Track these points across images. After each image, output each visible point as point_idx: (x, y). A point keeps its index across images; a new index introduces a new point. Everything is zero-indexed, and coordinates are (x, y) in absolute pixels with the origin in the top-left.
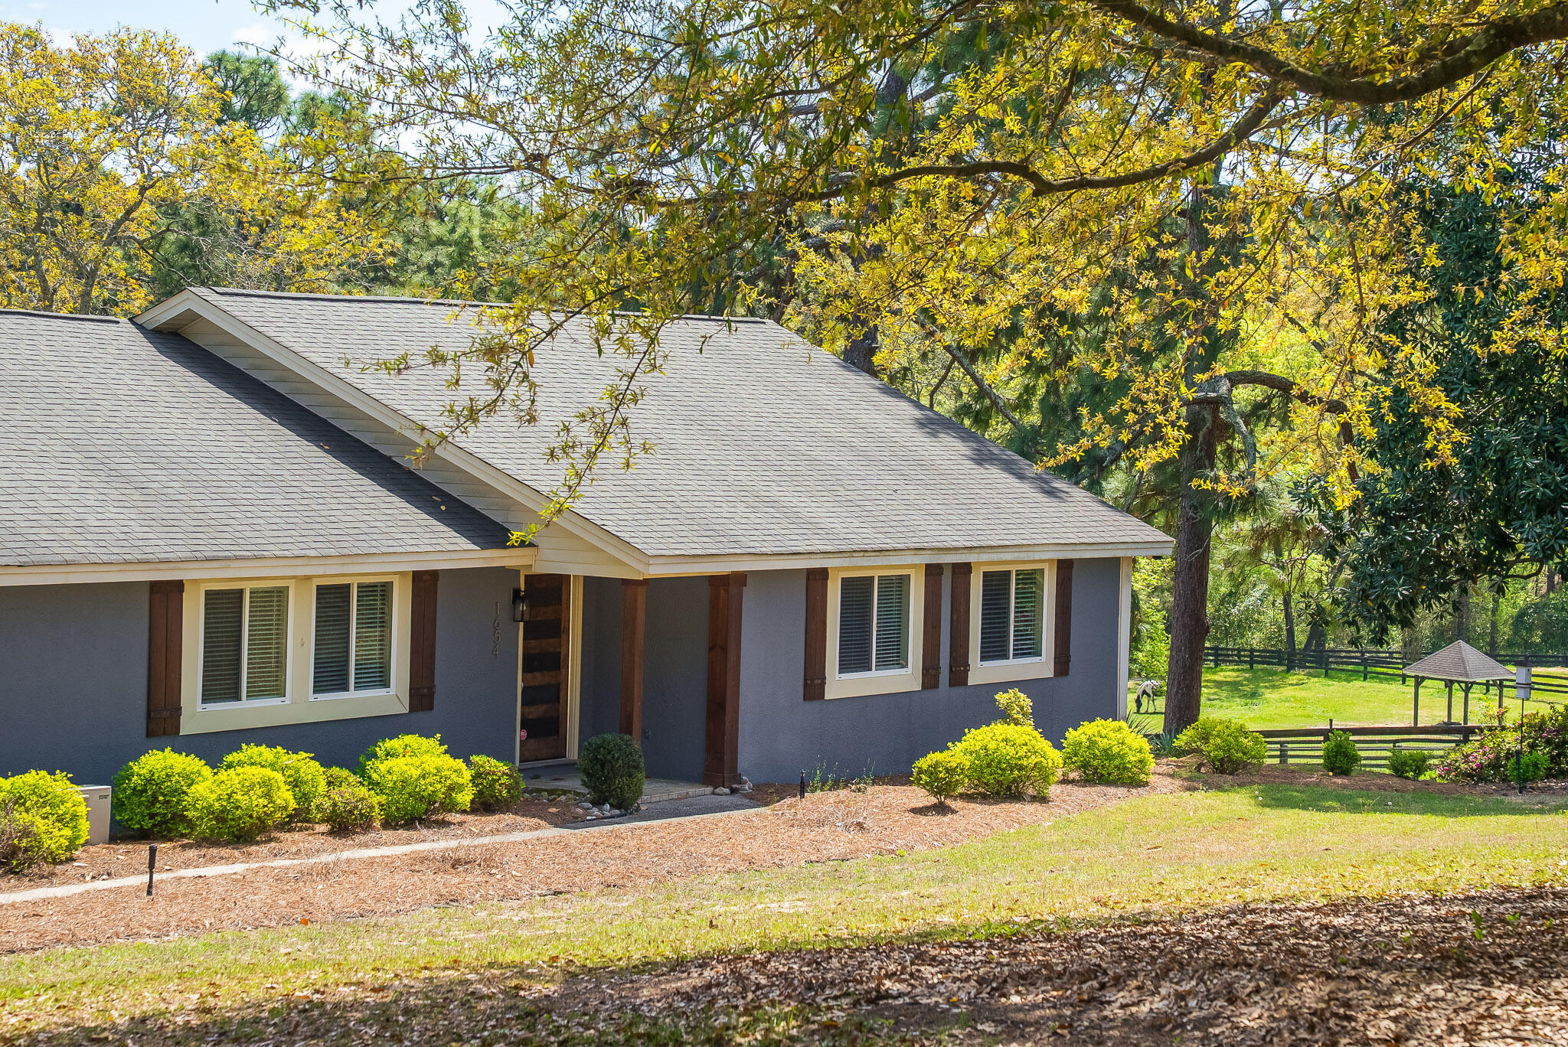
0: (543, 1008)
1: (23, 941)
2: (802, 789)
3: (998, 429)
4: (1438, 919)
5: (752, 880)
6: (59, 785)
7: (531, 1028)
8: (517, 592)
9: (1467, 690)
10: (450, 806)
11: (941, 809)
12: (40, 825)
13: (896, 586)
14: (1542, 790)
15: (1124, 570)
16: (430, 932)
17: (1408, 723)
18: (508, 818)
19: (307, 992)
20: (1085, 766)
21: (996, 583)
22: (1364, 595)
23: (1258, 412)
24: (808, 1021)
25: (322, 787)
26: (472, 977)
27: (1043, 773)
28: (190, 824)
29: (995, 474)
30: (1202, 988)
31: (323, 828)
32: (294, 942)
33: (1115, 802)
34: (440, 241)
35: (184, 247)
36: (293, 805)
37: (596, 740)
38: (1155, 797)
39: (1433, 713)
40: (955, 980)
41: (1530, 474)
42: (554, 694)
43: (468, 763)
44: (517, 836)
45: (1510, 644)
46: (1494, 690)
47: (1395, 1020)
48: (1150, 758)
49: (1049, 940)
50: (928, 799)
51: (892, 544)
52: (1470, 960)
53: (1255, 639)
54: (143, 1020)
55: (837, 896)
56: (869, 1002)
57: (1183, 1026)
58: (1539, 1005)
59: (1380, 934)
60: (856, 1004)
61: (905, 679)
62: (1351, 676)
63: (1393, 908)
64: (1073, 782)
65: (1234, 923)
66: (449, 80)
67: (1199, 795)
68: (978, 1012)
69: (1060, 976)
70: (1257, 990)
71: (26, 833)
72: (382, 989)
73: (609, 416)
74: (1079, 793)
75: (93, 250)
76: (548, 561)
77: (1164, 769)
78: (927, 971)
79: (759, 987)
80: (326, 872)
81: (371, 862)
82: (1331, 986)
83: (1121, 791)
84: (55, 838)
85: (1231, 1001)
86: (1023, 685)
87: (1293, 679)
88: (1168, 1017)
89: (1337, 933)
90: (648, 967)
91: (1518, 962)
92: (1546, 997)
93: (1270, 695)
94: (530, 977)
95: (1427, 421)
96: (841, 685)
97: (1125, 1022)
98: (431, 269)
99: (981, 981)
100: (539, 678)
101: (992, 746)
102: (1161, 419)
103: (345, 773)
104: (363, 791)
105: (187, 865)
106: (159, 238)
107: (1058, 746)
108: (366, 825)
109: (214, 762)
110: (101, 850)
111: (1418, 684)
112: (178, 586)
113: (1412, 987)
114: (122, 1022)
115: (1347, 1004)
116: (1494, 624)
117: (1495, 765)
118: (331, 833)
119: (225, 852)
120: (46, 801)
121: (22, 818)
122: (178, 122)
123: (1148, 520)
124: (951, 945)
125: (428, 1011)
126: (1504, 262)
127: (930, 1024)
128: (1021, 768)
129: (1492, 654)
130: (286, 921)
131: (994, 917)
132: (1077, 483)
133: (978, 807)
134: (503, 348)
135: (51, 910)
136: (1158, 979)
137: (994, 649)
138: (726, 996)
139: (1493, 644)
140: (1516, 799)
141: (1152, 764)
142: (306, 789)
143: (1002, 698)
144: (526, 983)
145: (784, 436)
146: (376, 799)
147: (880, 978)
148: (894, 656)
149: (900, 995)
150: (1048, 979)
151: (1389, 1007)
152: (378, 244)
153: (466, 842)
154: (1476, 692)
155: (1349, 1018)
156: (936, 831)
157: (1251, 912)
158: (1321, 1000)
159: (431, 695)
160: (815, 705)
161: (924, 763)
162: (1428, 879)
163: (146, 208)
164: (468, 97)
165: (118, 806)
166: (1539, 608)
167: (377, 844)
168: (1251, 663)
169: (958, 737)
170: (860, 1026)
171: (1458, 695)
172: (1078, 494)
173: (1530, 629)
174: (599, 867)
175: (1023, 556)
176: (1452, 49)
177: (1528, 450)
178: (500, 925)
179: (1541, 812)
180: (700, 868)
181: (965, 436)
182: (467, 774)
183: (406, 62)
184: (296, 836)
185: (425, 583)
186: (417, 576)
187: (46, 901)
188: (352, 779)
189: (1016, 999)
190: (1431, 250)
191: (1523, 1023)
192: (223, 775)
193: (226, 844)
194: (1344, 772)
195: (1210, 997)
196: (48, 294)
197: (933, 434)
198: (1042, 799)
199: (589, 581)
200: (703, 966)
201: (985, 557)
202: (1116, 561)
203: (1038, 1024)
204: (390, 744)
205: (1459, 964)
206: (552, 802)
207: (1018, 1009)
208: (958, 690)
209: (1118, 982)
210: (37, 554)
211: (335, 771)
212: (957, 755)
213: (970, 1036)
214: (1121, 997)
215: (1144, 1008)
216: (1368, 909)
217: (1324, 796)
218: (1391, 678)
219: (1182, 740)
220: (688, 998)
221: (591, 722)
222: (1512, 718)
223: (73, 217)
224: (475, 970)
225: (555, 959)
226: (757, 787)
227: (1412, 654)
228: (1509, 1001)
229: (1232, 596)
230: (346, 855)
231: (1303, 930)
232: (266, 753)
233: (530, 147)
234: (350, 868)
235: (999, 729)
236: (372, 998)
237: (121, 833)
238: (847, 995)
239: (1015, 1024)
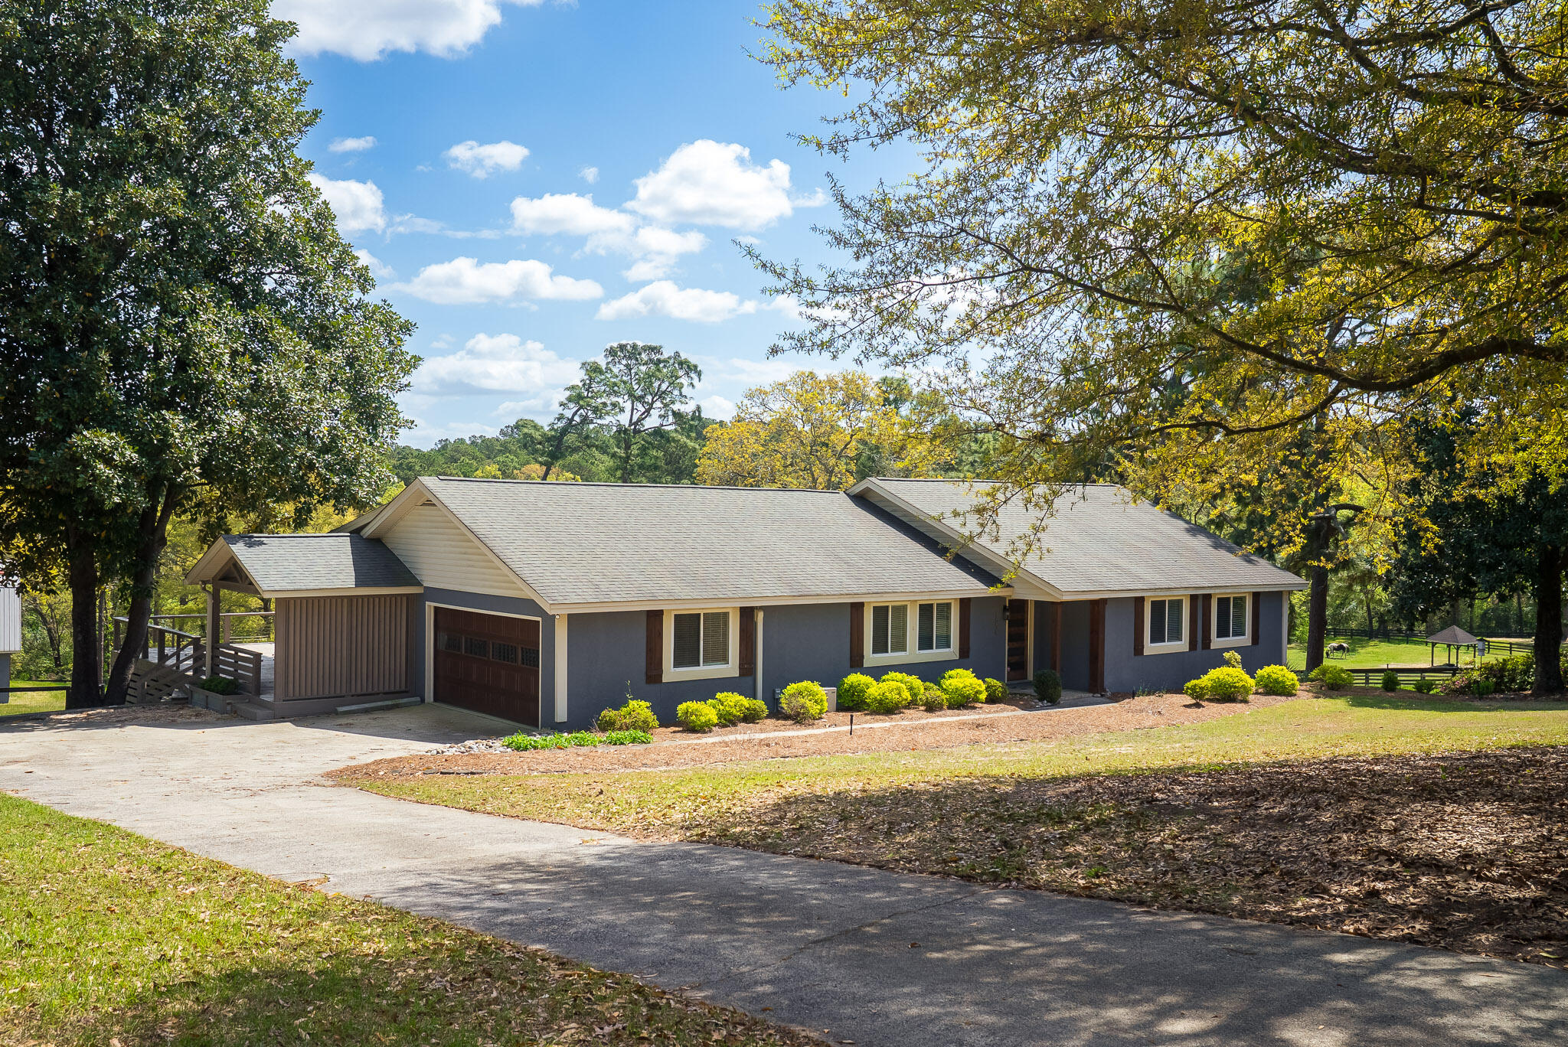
0: (1005, 797)
1: (801, 752)
2: (1133, 695)
3: (1227, 530)
4: (1426, 768)
5: (1109, 737)
6: (815, 687)
7: (997, 808)
8: (1005, 607)
9: (1458, 649)
10: (976, 700)
11: (1198, 706)
12: (808, 704)
13: (1176, 605)
14: (1491, 699)
15: (1285, 597)
16: (965, 757)
17: (1428, 666)
18: (1002, 706)
19: (906, 785)
20: (1266, 686)
21: (1223, 602)
22: (1402, 608)
23: (1349, 522)
24: (1119, 811)
25: (922, 690)
26: (976, 781)
27: (1246, 690)
28: (868, 705)
29: (1223, 553)
30: (1304, 802)
31: (922, 708)
32: (907, 759)
33: (1280, 703)
34: (976, 452)
35: (870, 458)
36: (910, 698)
37: (1039, 672)
38: (1299, 701)
39: (1441, 660)
40: (1189, 793)
41: (1483, 552)
42: (1023, 651)
43: (984, 682)
44: (1005, 714)
45: (1479, 627)
46: (1471, 649)
47: (1394, 820)
48: (1297, 683)
49: (1237, 774)
50: (1189, 701)
51: (1173, 585)
52: (1436, 791)
53: (1353, 625)
54: (839, 794)
55: (1146, 745)
56: (1148, 802)
57: (1293, 819)
58: (1467, 815)
59: (1396, 775)
60: (1142, 803)
61: (1182, 645)
62: (1400, 642)
63: (1405, 761)
64: (1260, 694)
65: (1326, 768)
66: (963, 393)
67: (1321, 700)
68: (1198, 809)
69: (1237, 793)
70: (1330, 804)
71: (803, 707)
72: (937, 785)
73: (1032, 537)
74: (1264, 699)
75: (832, 462)
76: (1019, 594)
77: (1304, 688)
78: (1177, 788)
79: (1099, 793)
80: (923, 728)
81: (942, 724)
82: (1366, 803)
83: (1283, 698)
84: (814, 709)
85: (1317, 808)
86: (1237, 650)
87: (1372, 643)
88: (1287, 815)
89: (1374, 774)
90: (1054, 780)
91: (1460, 793)
92: (1471, 811)
93: (1360, 650)
94: (1001, 782)
95: (1421, 533)
96: (1151, 648)
97: (1266, 817)
98: (972, 464)
99: (1200, 795)
100: (1015, 645)
101: (1221, 677)
102: (1291, 533)
103: (932, 685)
104: (939, 693)
105: (866, 722)
106: (859, 455)
107: (1253, 677)
108: (941, 708)
109: (878, 679)
110: (832, 714)
111: (1433, 646)
112: (862, 604)
113: (1404, 805)
114: (831, 794)
115: (1372, 812)
116: (1471, 618)
117: (1468, 686)
118: (926, 711)
119: (881, 717)
120: (811, 694)
121: (802, 700)
122: (867, 407)
123: (1298, 574)
124: (1190, 775)
125: (955, 797)
126: (1458, 459)
127: (1174, 814)
128: (1235, 687)
129: (1471, 631)
130: (905, 748)
131: (1215, 760)
132: (1262, 557)
133: (1216, 705)
134: (984, 509)
135: (812, 739)
136: (1283, 797)
137: (1223, 632)
138: (1084, 797)
139: (1471, 627)
140: (1478, 703)
141: (1298, 686)
142: (916, 691)
143: (1226, 655)
144: (998, 786)
145: (1124, 537)
146: (945, 697)
147: (1153, 792)
148: (1176, 635)
149: (1162, 800)
150: (1232, 795)
151: (1393, 814)
152: (947, 455)
153: (983, 716)
154: (1462, 650)
155: (1373, 819)
156: (1195, 715)
157: (1336, 762)
158: (1359, 810)
159: (968, 652)
160: (1139, 658)
161: (1189, 684)
162: (1425, 746)
163: (854, 443)
164: (971, 400)
165: (839, 696)
166: (1493, 610)
167: (946, 716)
168: (1352, 635)
169: (1206, 673)
170: (1142, 814)
171: (1454, 651)
172: (1263, 562)
173: (1490, 620)
174: (1041, 729)
175: (1236, 590)
176: (1424, 365)
177: (1482, 540)
178: (995, 754)
179: (1489, 710)
180: (1086, 731)
181: (1209, 535)
182: (984, 687)
183: (945, 387)
184: (911, 711)
185: (965, 603)
186: (962, 600)
187: (811, 736)
188: (935, 687)
189: (1216, 804)
190: (1422, 454)
191: (1458, 824)
192: (881, 685)
193: (882, 714)
194: (1393, 690)
195: (1307, 806)
196: (815, 480)
197: (1194, 535)
198: (1245, 701)
199: (1036, 602)
200: (1076, 782)
201: (1217, 591)
202: (1280, 593)
203: (1225, 816)
204: (951, 673)
205: (1430, 793)
206: (1021, 700)
207: (1217, 808)
208: (1206, 652)
209: (1264, 798)
210: (805, 591)
211: (928, 684)
212: (1205, 681)
213: (1193, 821)
214: (1266, 804)
215: (1276, 811)
216: (1392, 762)
217: (1382, 702)
218: (1420, 643)
219: (1313, 674)
220: (1067, 797)
221: (1038, 666)
222: (1478, 665)
223: (824, 449)
224: (977, 778)
225: (1013, 774)
226: (1113, 694)
227: (1430, 632)
228: (1452, 812)
229: (1342, 605)
230: (931, 720)
231: (1359, 772)
232: (899, 676)
233: (997, 421)
234: (933, 726)
235: (1225, 669)
236: (932, 789)
237: (841, 708)
238: (1138, 799)
239: (1214, 815)
